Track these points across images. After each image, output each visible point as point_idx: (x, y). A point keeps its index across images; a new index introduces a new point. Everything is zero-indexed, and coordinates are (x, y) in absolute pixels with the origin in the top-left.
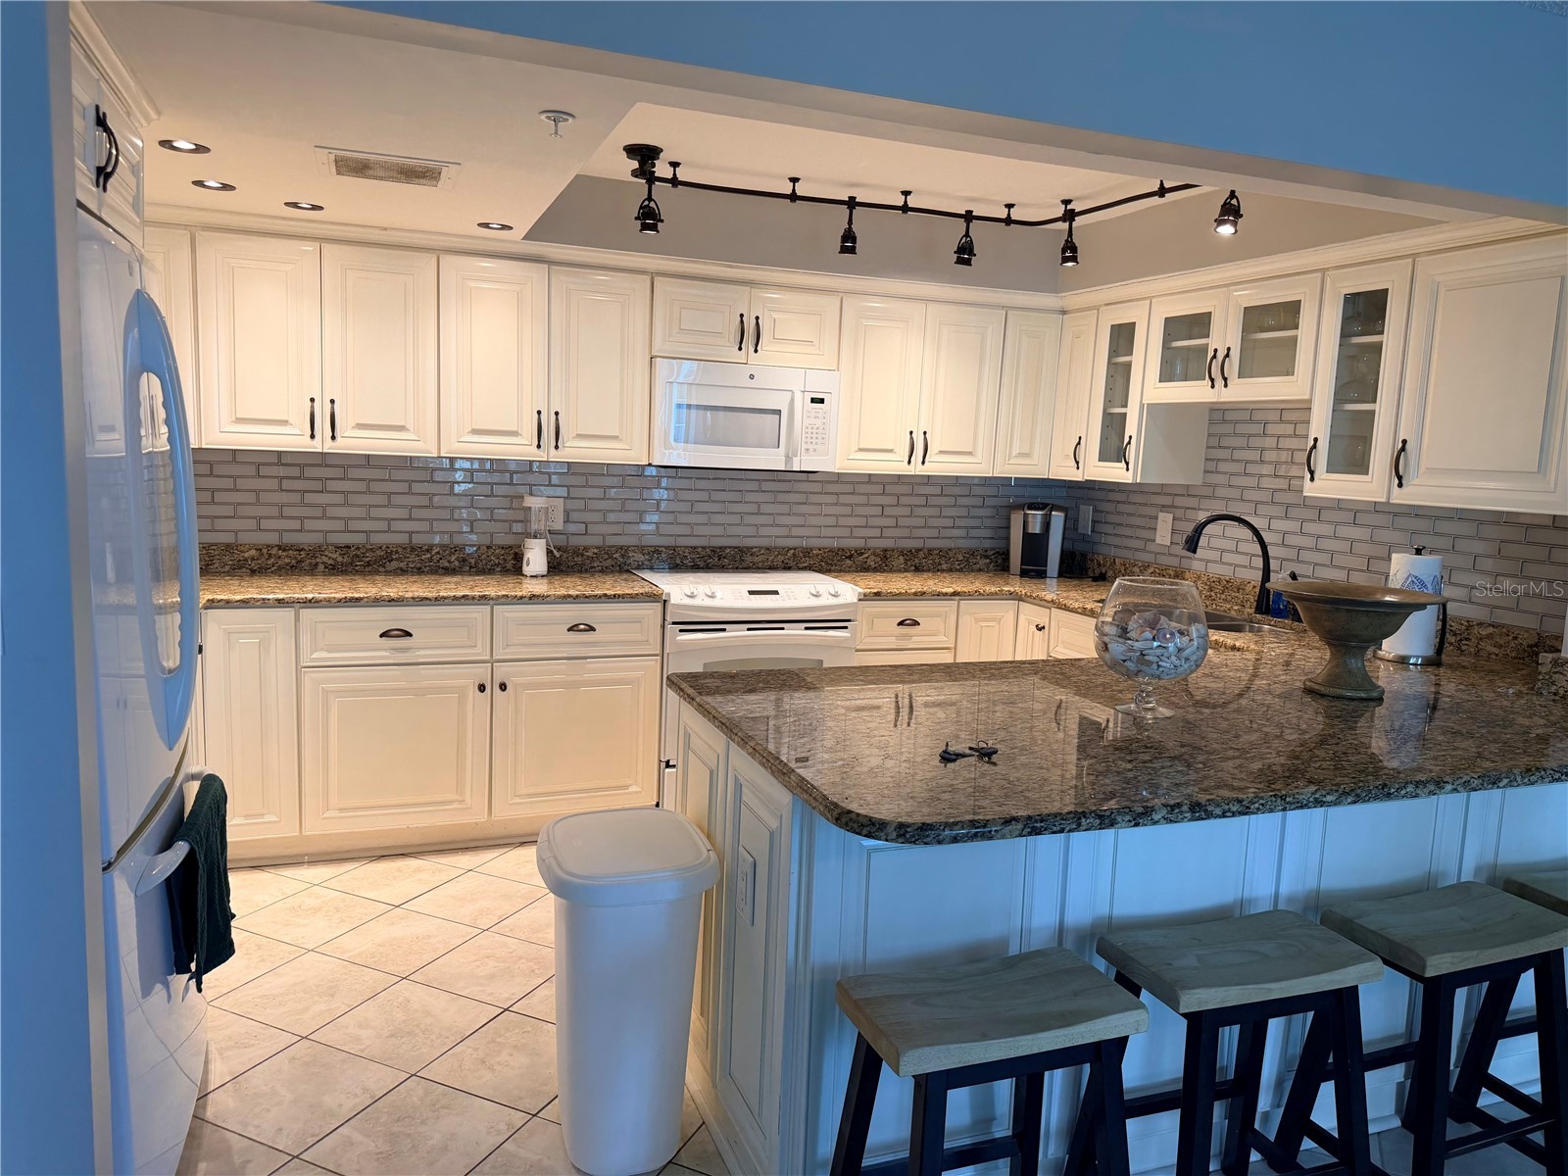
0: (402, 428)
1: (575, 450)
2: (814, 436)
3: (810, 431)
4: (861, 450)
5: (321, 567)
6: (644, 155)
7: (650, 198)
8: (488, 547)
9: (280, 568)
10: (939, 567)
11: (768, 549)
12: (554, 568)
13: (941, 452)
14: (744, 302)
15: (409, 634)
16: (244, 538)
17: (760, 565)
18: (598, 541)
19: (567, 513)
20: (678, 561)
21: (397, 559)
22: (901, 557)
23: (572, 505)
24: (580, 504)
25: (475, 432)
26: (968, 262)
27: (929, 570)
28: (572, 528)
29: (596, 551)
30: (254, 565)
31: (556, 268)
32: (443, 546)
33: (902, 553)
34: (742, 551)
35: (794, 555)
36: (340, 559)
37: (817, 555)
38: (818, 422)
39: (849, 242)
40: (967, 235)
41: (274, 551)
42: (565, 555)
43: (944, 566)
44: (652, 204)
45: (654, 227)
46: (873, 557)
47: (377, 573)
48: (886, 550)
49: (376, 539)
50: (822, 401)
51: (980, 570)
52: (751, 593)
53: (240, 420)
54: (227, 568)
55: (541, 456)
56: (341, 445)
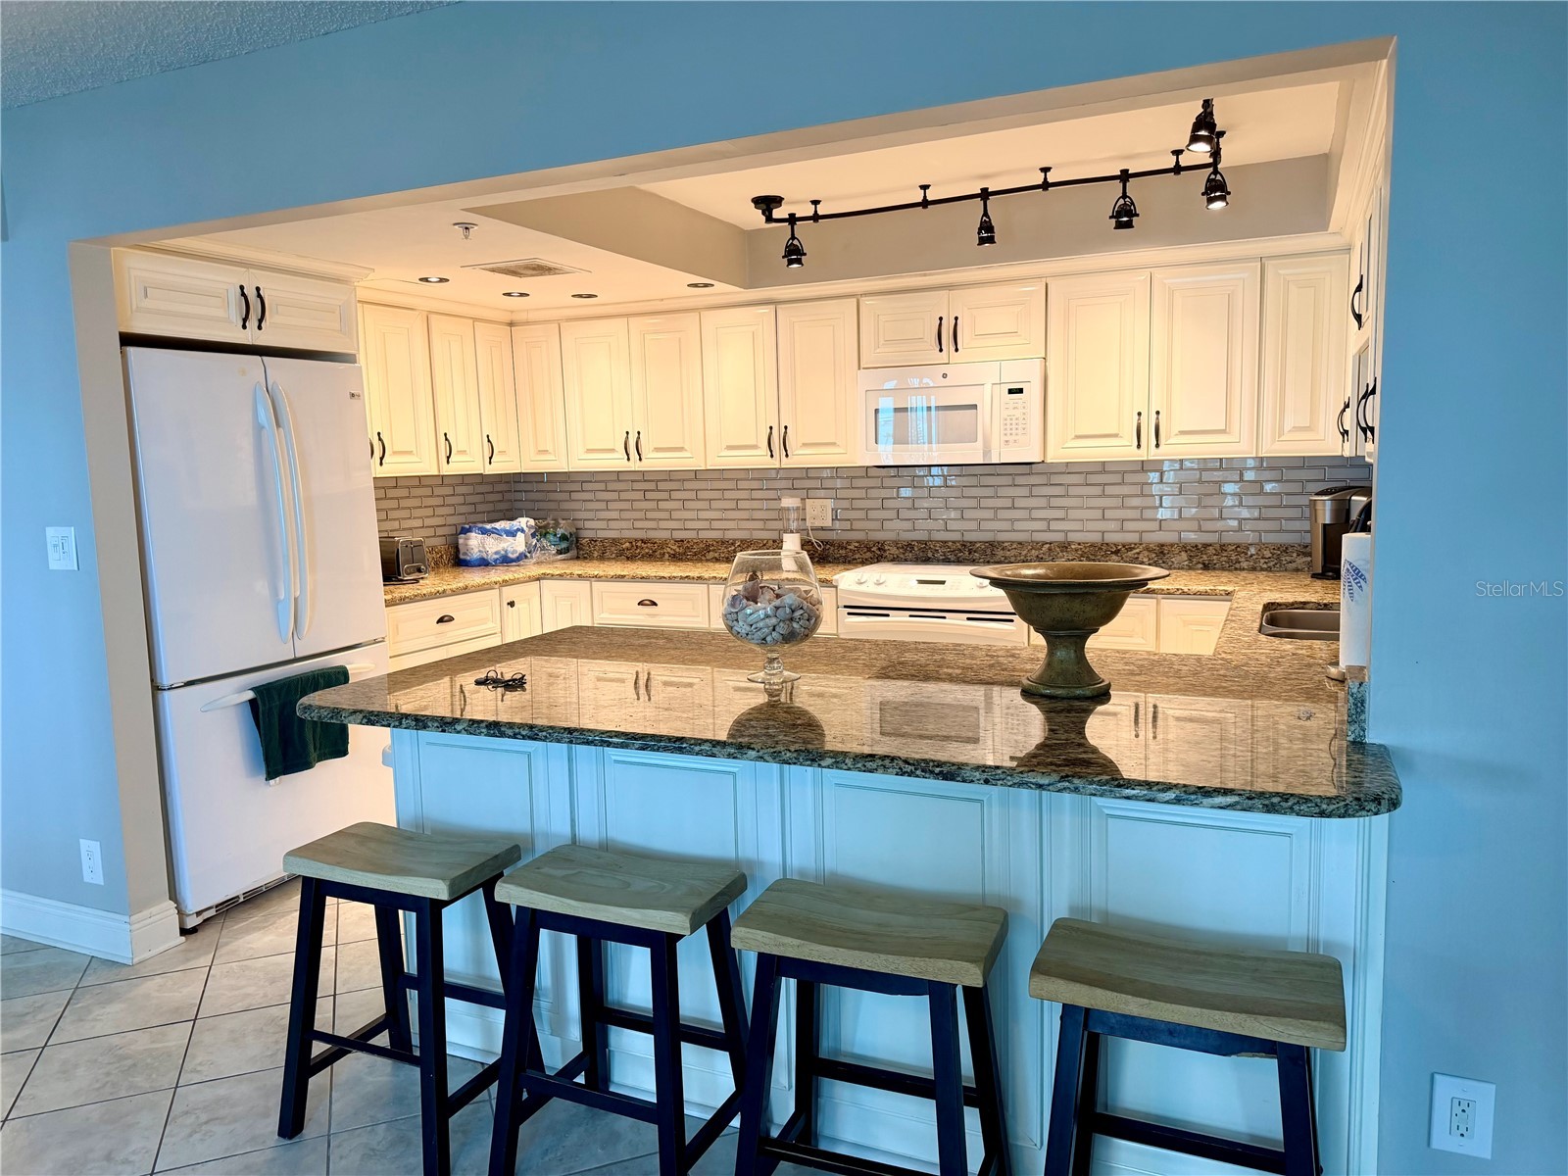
0: (682, 449)
1: (804, 457)
2: (1014, 427)
3: (1008, 422)
4: (1078, 437)
5: (667, 556)
6: (767, 204)
7: (793, 237)
8: (774, 541)
9: (643, 556)
10: (1237, 566)
11: (1020, 543)
12: (824, 559)
13: (1183, 433)
14: (944, 305)
15: (655, 604)
17: (1013, 559)
19: (835, 510)
20: (930, 555)
21: (714, 550)
22: (1183, 553)
23: (840, 504)
24: (845, 504)
25: (731, 447)
26: (1129, 225)
27: (1223, 569)
28: (839, 525)
29: (857, 545)
30: (628, 553)
31: (783, 306)
33: (1184, 548)
34: (992, 545)
35: (1050, 549)
36: (678, 550)
37: (1076, 550)
38: (1018, 413)
39: (986, 232)
40: (1124, 196)
41: (639, 544)
42: (832, 548)
43: (1245, 565)
44: (796, 242)
45: (799, 261)
46: (1146, 553)
47: (701, 561)
48: (1163, 545)
49: (704, 535)
50: (1020, 391)
51: (1297, 570)
52: (921, 582)
54: (614, 555)
55: (774, 464)
56: (647, 465)
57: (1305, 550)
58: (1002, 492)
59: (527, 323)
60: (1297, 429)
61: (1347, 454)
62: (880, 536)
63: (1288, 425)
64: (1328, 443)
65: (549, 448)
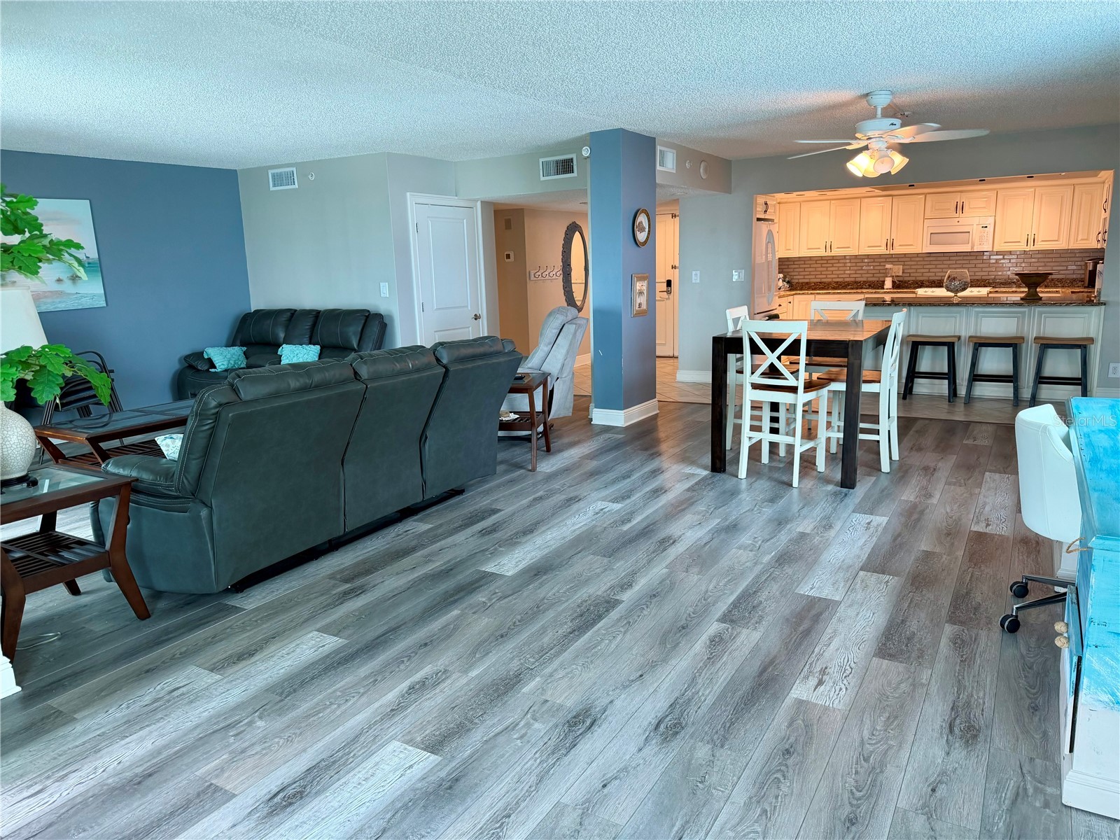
0: (849, 247)
1: (898, 250)
2: (983, 239)
3: (981, 237)
4: (1005, 242)
8: (877, 281)
13: (1043, 241)
14: (958, 198)
16: (812, 280)
18: (914, 279)
19: (903, 270)
23: (905, 267)
24: (908, 267)
25: (869, 247)
28: (905, 275)
29: (912, 282)
31: (895, 197)
32: (864, 281)
38: (985, 235)
42: (901, 283)
49: (847, 280)
50: (986, 227)
53: (809, 249)
55: (887, 252)
56: (833, 254)
57: (1082, 280)
58: (971, 262)
59: (786, 203)
60: (1082, 240)
61: (1099, 247)
62: (921, 279)
63: (1080, 238)
64: (1093, 244)
65: (791, 248)
